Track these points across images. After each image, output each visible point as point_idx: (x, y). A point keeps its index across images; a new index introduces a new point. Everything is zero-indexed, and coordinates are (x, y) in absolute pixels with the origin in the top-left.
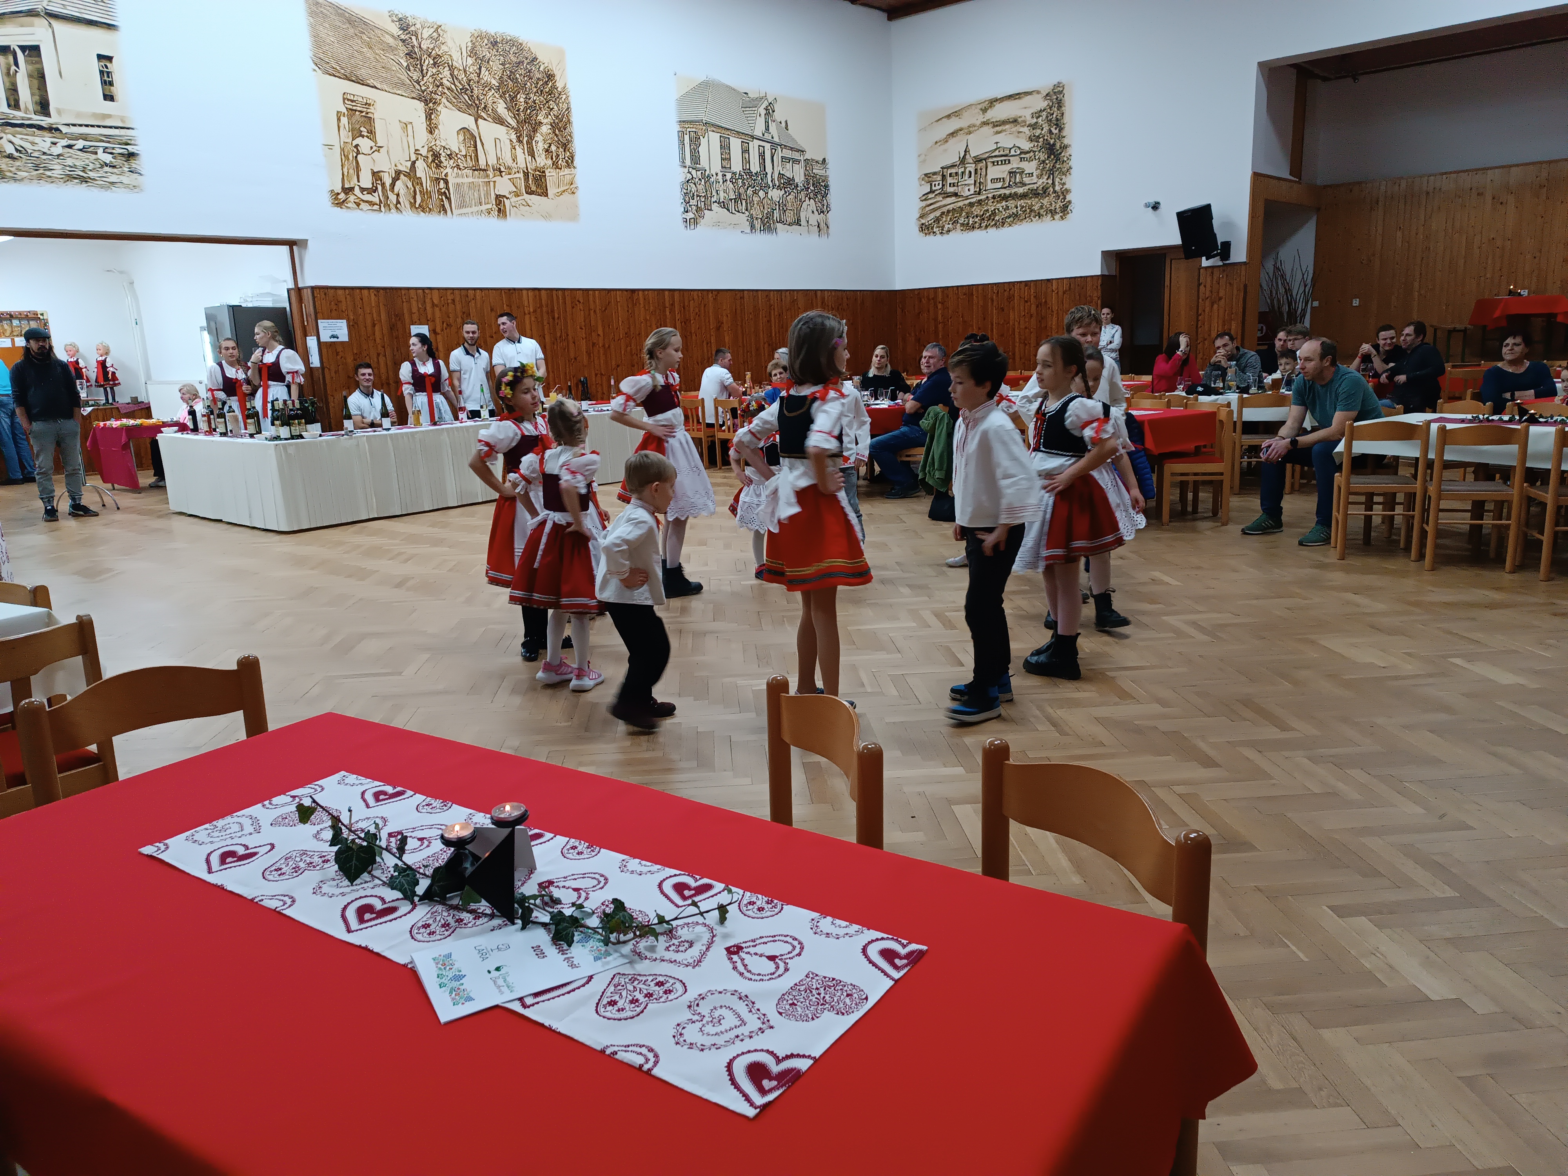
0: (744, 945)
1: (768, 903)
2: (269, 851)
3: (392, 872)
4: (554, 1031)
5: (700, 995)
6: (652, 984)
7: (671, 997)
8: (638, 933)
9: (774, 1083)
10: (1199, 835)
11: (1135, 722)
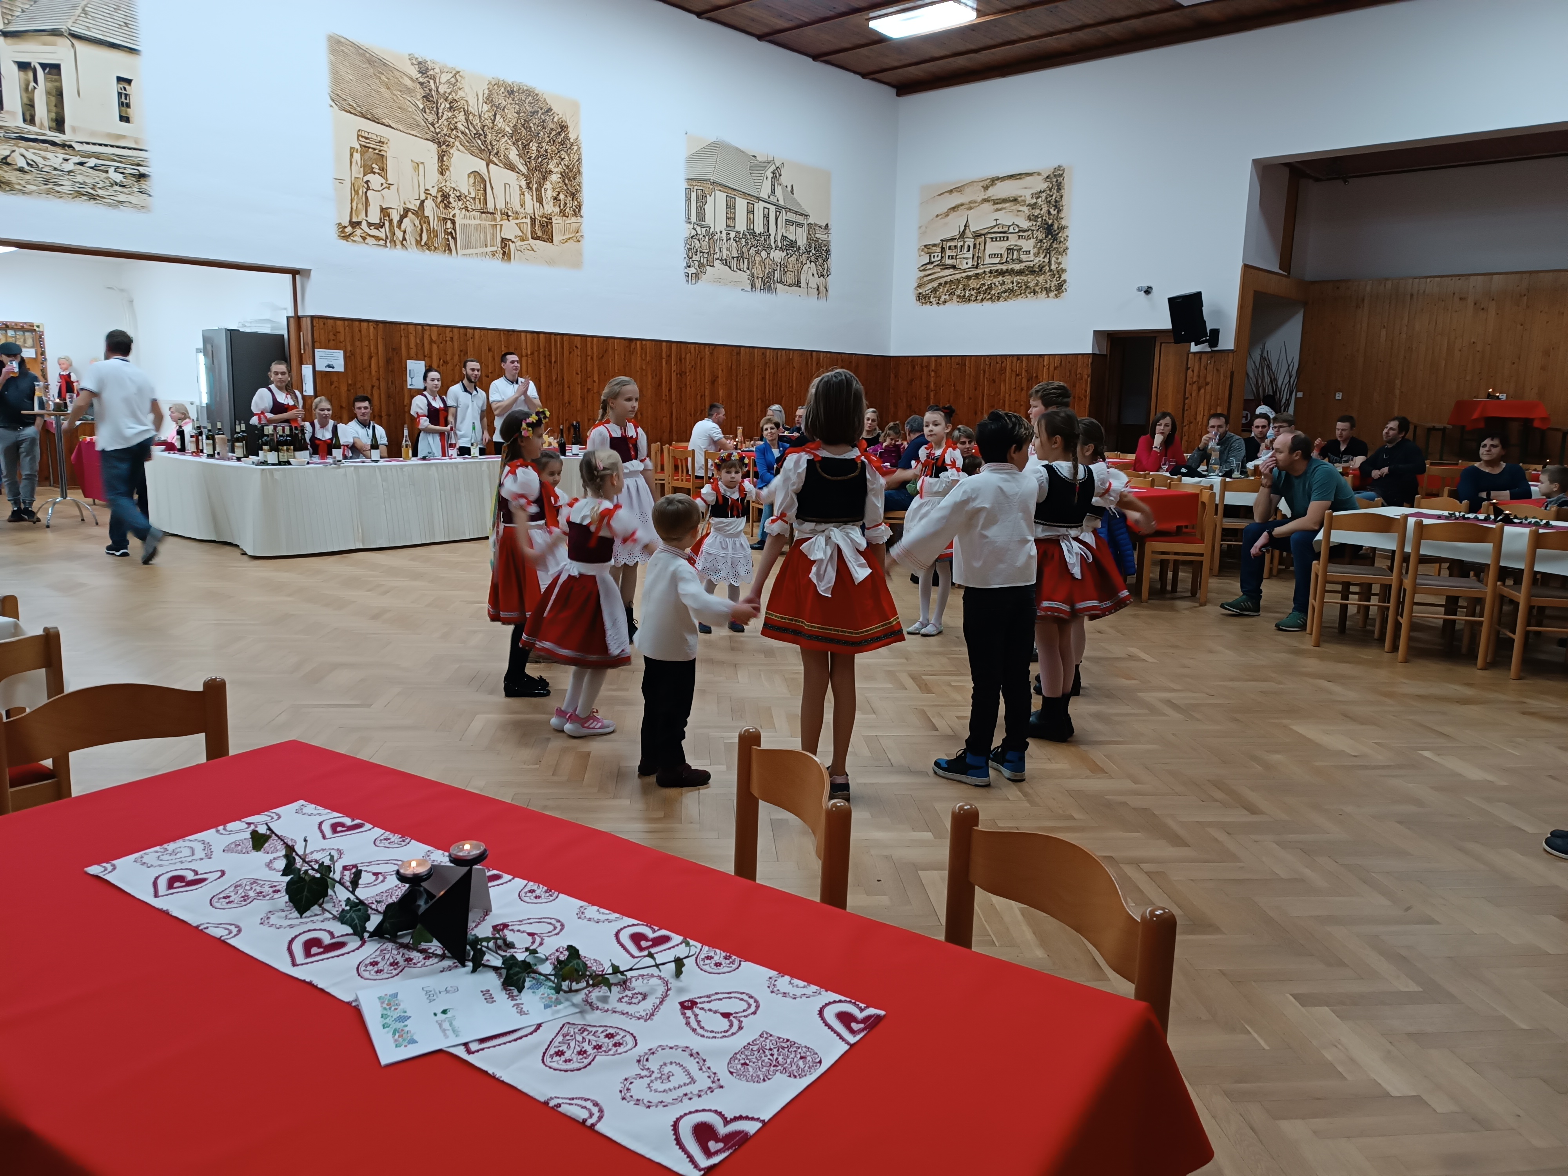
0: (698, 1001)
1: (725, 958)
2: (219, 878)
3: (344, 904)
4: (498, 1079)
5: (650, 1050)
6: (602, 1036)
7: (621, 1049)
8: (591, 982)
9: (721, 1145)
10: (1165, 912)
11: (1106, 797)
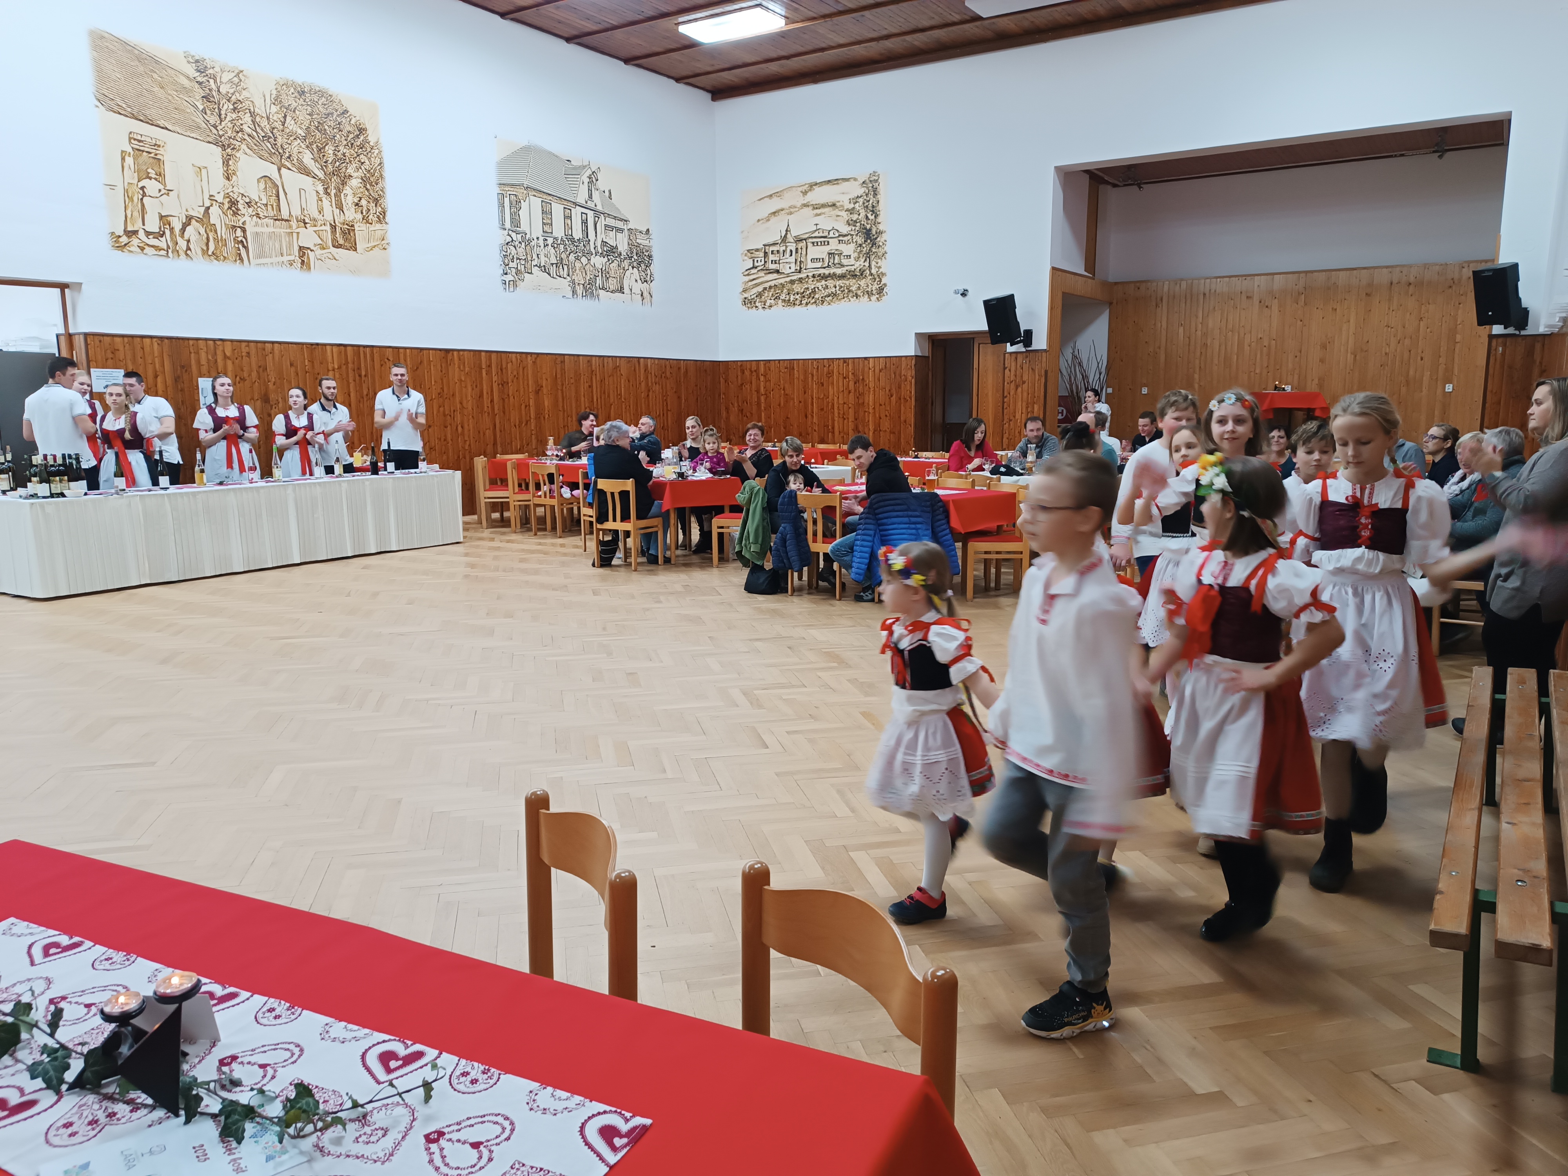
0: (446, 1130)
1: (484, 1073)
8: (320, 1125)
10: (946, 972)
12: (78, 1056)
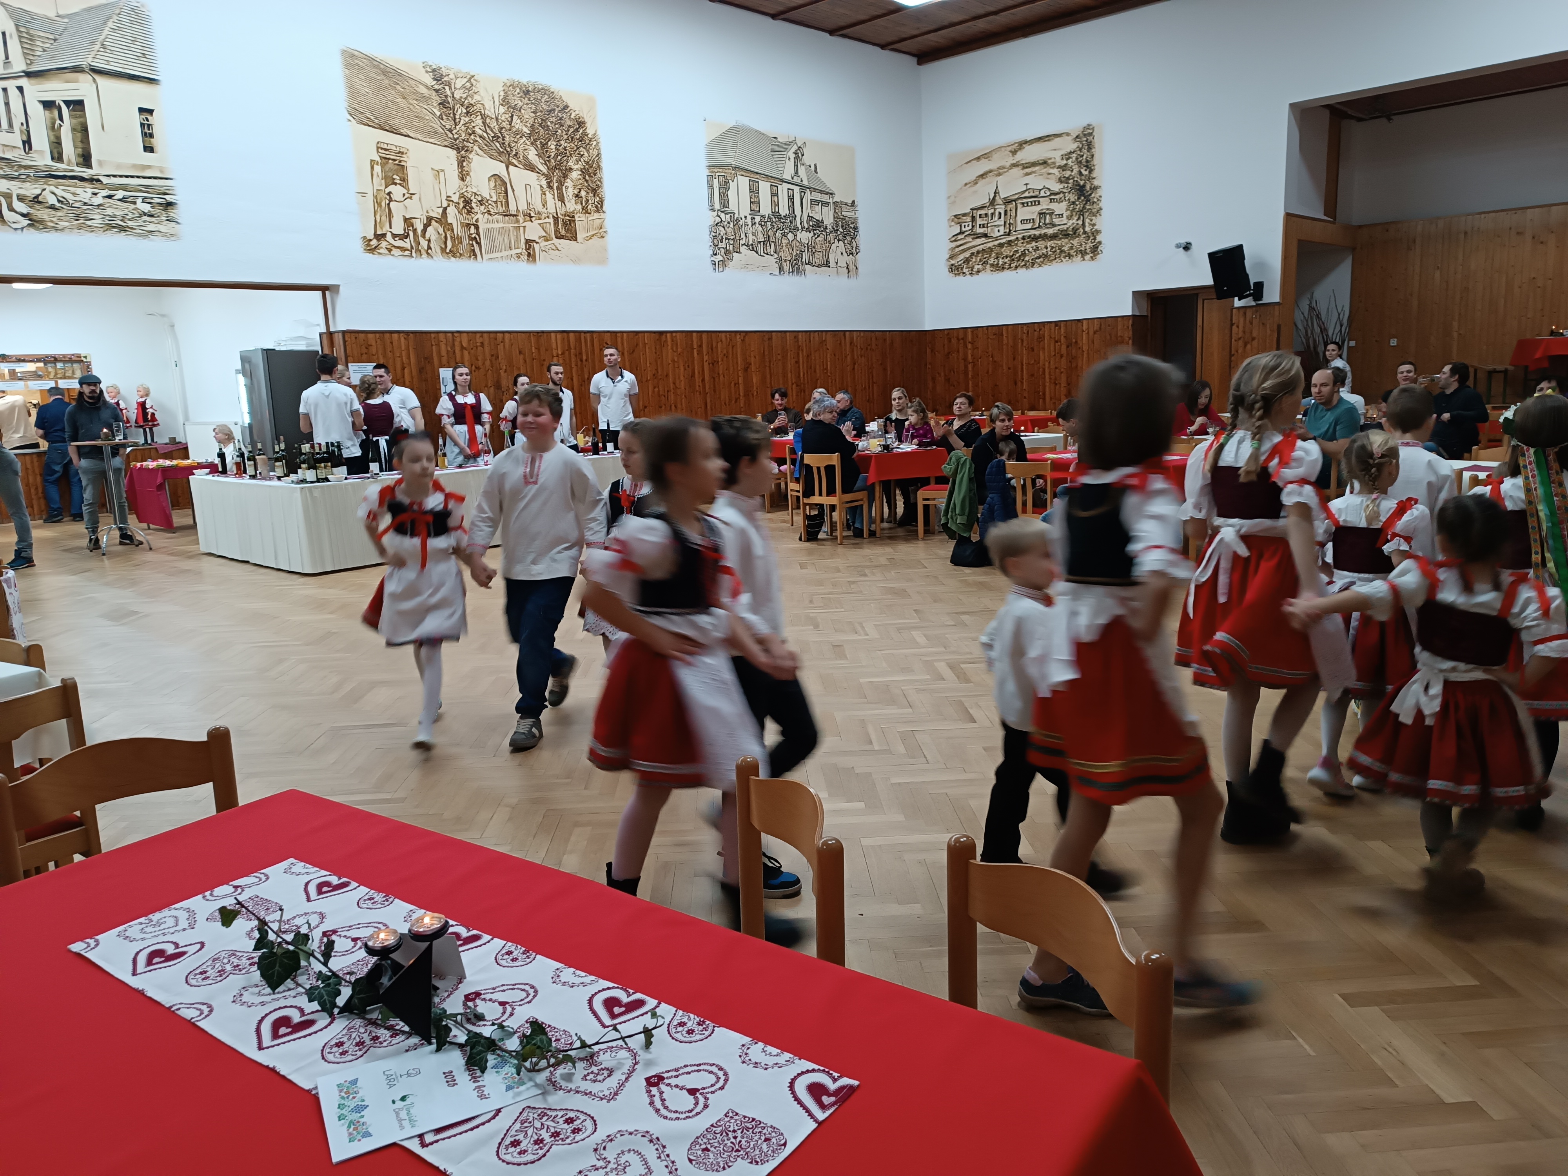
0: (665, 1075)
1: (699, 1024)
2: (198, 951)
5: (608, 1136)
6: (561, 1121)
7: (579, 1137)
8: (552, 1061)
10: (1161, 956)
12: (347, 984)
